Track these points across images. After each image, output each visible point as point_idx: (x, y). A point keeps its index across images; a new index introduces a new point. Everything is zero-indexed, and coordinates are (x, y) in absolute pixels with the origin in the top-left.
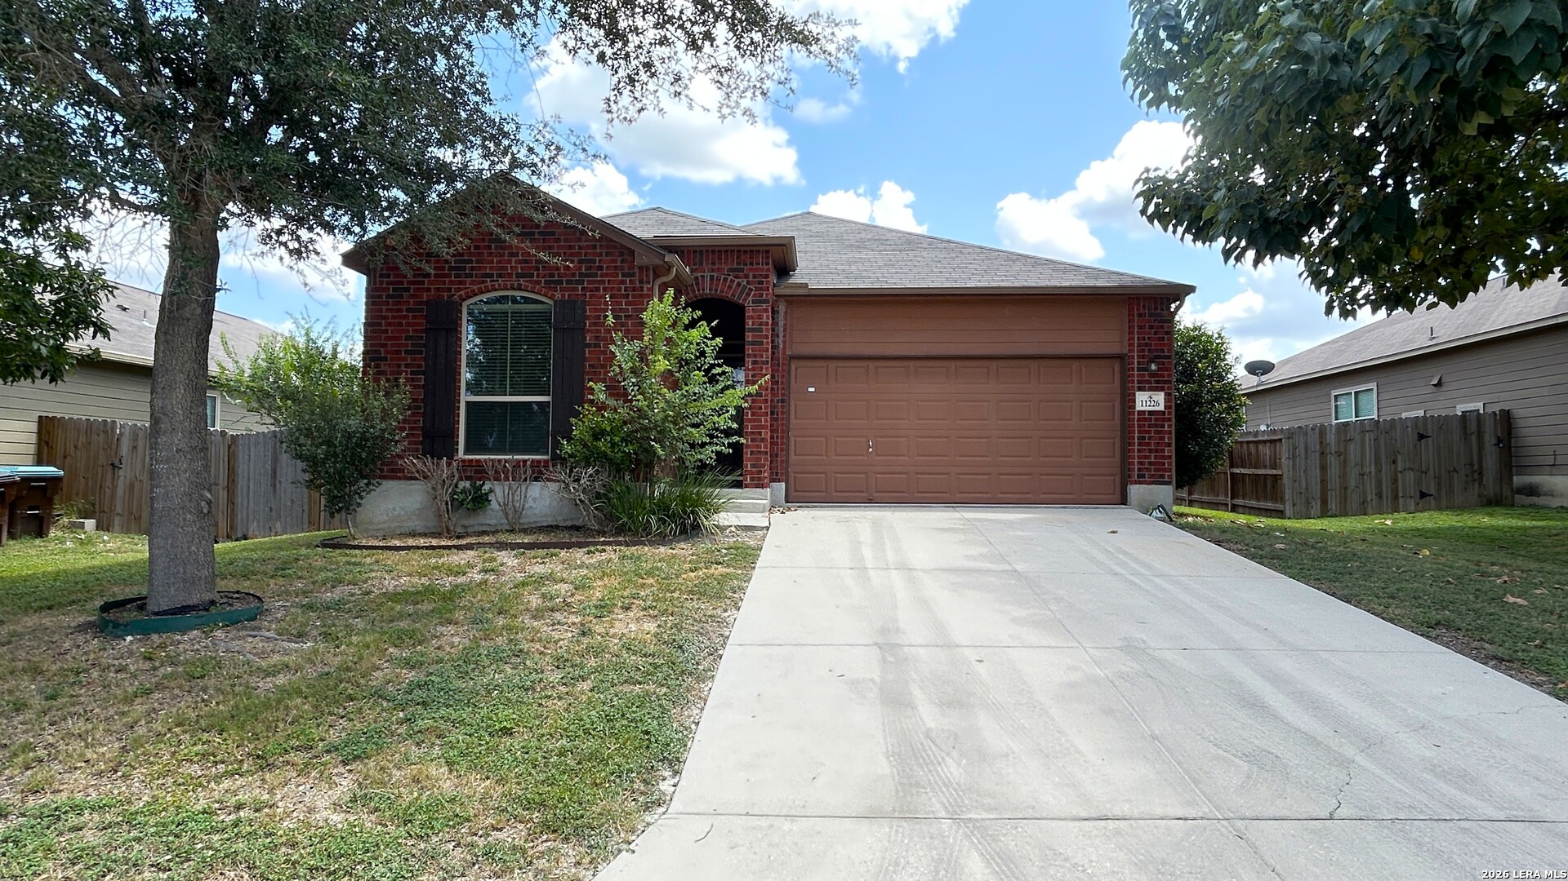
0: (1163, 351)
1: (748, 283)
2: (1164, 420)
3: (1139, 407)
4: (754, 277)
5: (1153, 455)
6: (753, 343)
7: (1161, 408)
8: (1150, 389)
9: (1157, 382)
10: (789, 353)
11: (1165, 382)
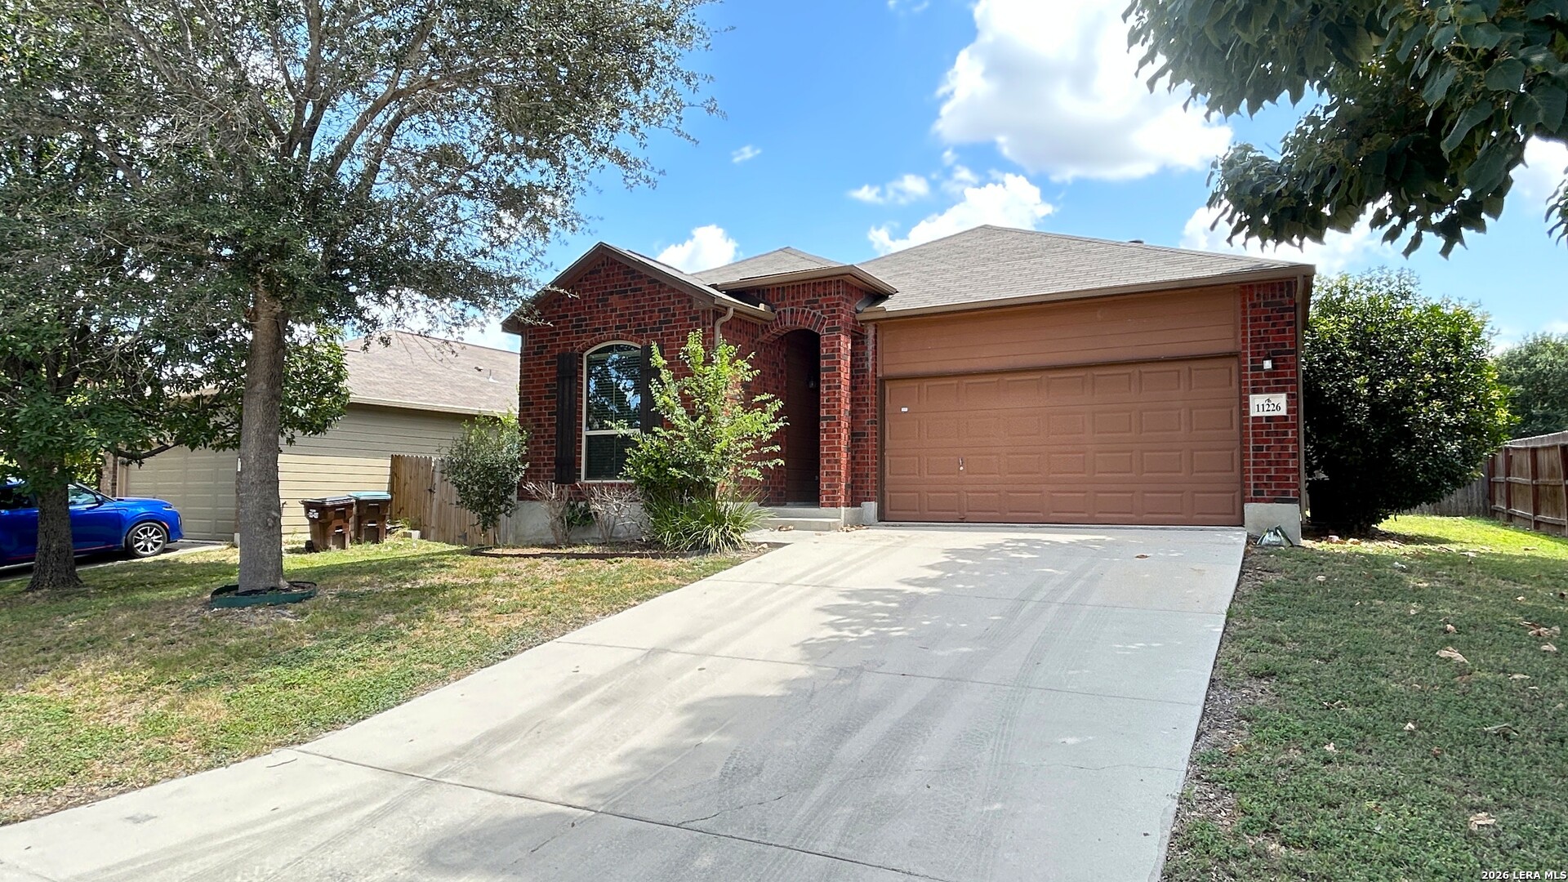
0: (1284, 345)
1: (822, 312)
2: (1286, 426)
3: (1253, 413)
4: (828, 306)
5: (1273, 468)
6: (827, 370)
7: (1283, 412)
8: (1268, 391)
9: (1277, 382)
10: (879, 375)
11: (1287, 382)
